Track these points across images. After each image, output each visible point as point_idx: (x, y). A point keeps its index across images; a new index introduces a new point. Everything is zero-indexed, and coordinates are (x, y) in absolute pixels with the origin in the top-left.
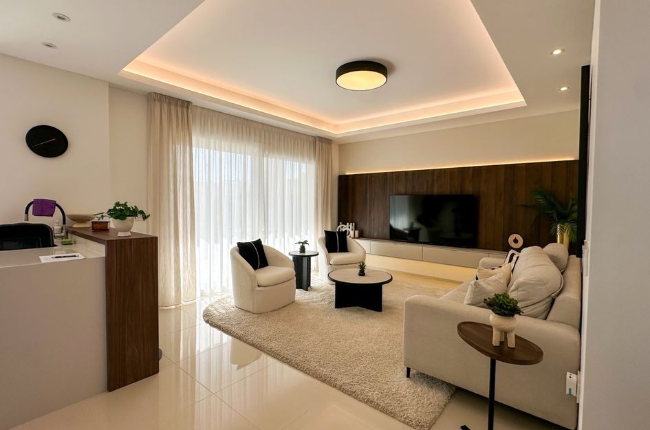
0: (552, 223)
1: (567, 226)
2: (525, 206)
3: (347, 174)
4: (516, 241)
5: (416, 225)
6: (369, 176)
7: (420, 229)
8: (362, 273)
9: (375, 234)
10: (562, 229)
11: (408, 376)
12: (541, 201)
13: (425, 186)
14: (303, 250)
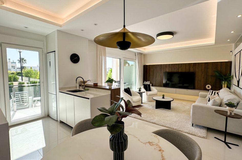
0: (221, 81)
1: (226, 82)
2: (212, 76)
3: (147, 65)
4: (208, 87)
5: (168, 82)
6: (155, 65)
7: (169, 83)
8: (163, 98)
9: (157, 85)
10: (224, 83)
11: (193, 126)
12: (217, 74)
13: (176, 69)
14: (140, 90)
